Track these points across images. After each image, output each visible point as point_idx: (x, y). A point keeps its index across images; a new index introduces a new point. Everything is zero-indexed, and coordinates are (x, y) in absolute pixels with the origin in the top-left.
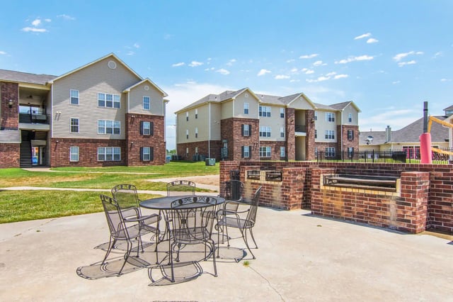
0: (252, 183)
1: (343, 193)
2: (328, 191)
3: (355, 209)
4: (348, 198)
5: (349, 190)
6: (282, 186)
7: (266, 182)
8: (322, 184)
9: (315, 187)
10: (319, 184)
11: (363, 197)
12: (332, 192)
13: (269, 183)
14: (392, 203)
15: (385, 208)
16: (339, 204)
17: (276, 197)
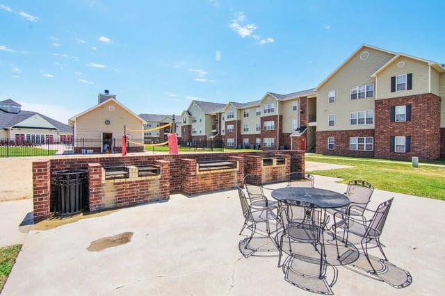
0: (115, 184)
1: (212, 174)
2: (202, 175)
3: (219, 182)
4: (215, 176)
5: (216, 171)
6: (160, 179)
7: (139, 179)
8: (197, 170)
9: (193, 173)
10: (196, 171)
11: (223, 174)
12: (205, 175)
13: (144, 178)
14: (235, 174)
15: (232, 178)
16: (209, 182)
17: (153, 191)
